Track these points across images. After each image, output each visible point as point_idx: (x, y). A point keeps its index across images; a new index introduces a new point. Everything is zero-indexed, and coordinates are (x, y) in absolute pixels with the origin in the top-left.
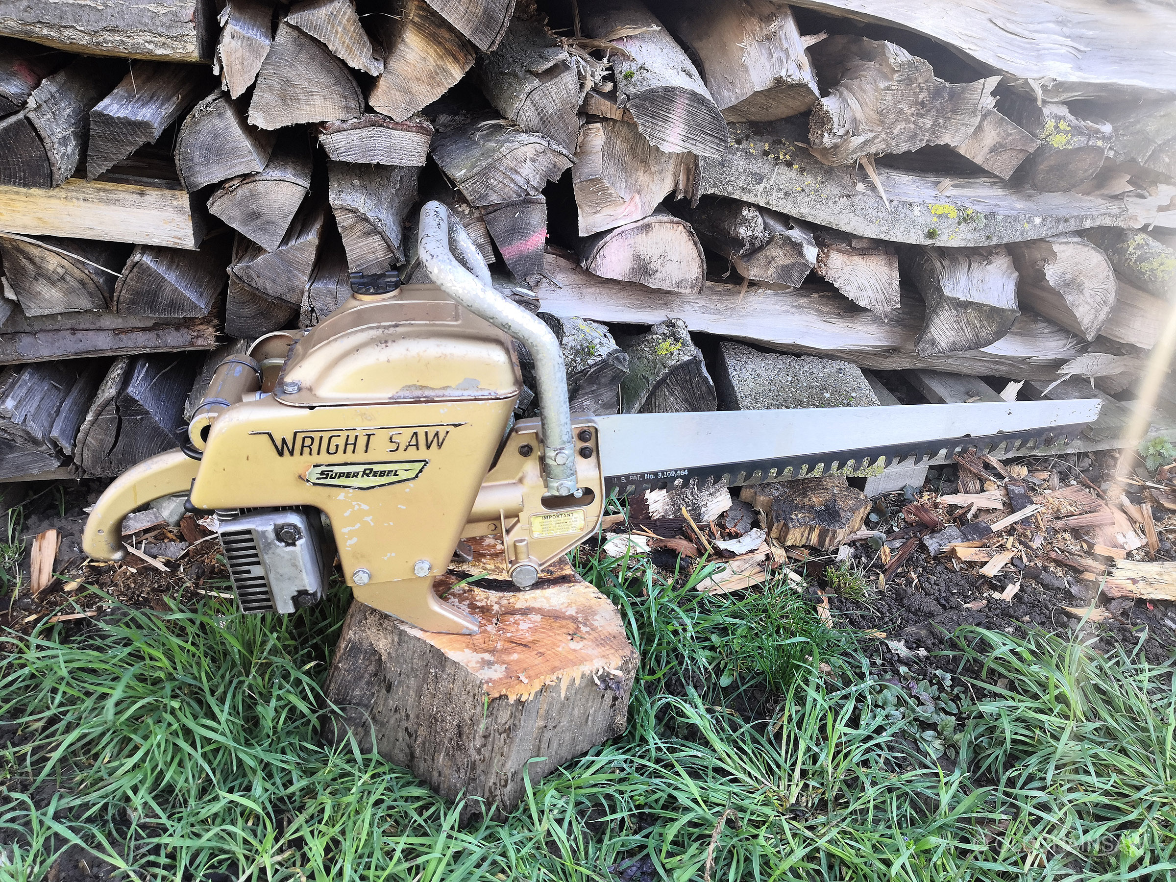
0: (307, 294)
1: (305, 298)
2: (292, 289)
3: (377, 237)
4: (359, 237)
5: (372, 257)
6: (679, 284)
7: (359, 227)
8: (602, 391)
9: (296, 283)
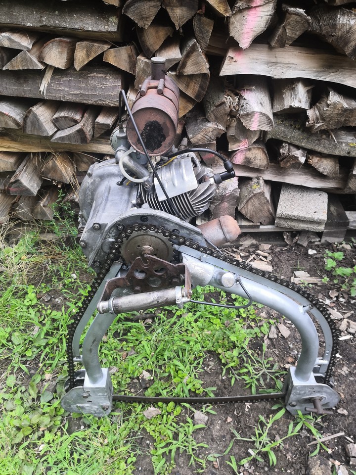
6: (260, 166)
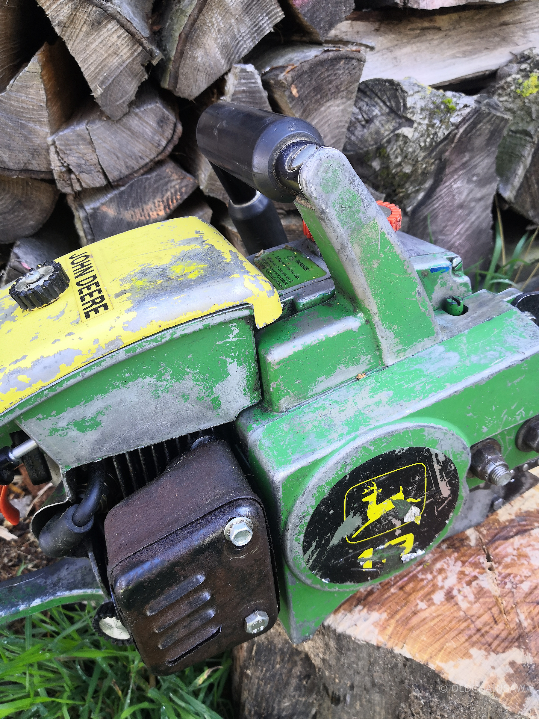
0: (52, 149)
1: (53, 156)
2: (34, 152)
3: (112, 26)
4: (87, 34)
5: (115, 61)
7: (82, 16)
8: (477, 160)
9: (38, 141)
